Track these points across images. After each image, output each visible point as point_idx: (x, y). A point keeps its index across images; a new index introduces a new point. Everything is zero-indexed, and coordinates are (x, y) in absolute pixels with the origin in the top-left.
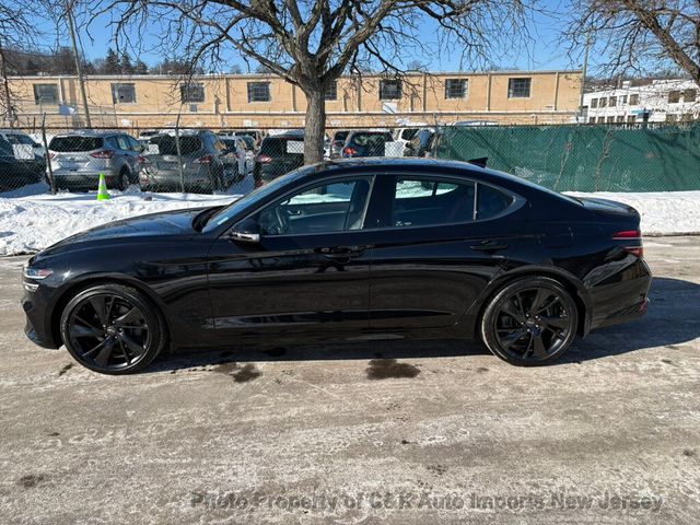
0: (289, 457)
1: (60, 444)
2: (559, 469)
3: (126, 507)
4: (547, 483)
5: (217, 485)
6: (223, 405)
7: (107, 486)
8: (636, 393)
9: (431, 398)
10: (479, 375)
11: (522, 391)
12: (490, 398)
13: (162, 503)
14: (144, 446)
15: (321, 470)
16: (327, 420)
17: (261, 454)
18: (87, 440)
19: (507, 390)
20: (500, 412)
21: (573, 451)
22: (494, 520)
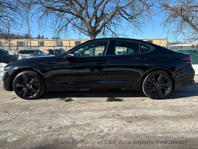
0: (81, 118)
1: (8, 114)
2: (171, 122)
3: (25, 129)
4: (167, 126)
5: (56, 124)
6: (61, 107)
7: (21, 124)
8: (193, 106)
9: (127, 106)
10: (142, 101)
11: (156, 105)
12: (146, 106)
13: (38, 128)
14: (34, 115)
15: (91, 121)
16: (94, 110)
17: (72, 117)
18: (17, 113)
19: (151, 104)
20: (149, 109)
21: (175, 118)
22: (150, 134)
